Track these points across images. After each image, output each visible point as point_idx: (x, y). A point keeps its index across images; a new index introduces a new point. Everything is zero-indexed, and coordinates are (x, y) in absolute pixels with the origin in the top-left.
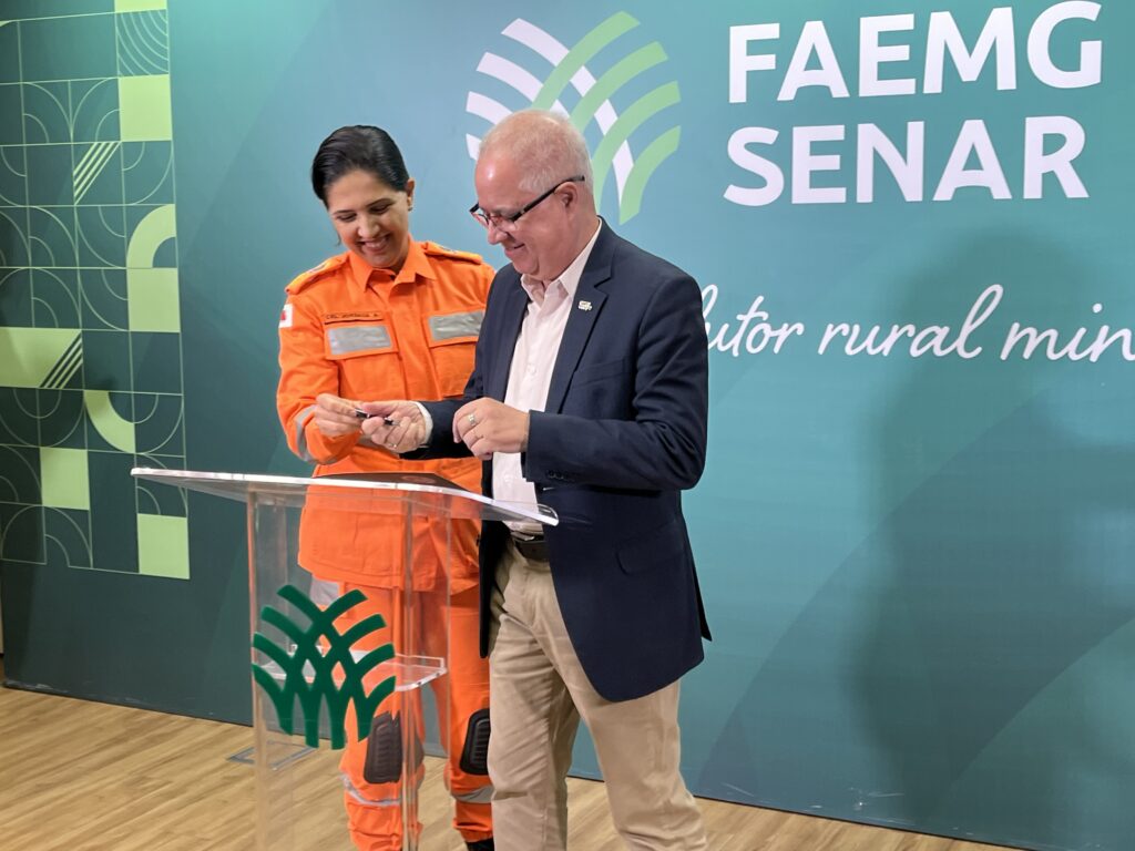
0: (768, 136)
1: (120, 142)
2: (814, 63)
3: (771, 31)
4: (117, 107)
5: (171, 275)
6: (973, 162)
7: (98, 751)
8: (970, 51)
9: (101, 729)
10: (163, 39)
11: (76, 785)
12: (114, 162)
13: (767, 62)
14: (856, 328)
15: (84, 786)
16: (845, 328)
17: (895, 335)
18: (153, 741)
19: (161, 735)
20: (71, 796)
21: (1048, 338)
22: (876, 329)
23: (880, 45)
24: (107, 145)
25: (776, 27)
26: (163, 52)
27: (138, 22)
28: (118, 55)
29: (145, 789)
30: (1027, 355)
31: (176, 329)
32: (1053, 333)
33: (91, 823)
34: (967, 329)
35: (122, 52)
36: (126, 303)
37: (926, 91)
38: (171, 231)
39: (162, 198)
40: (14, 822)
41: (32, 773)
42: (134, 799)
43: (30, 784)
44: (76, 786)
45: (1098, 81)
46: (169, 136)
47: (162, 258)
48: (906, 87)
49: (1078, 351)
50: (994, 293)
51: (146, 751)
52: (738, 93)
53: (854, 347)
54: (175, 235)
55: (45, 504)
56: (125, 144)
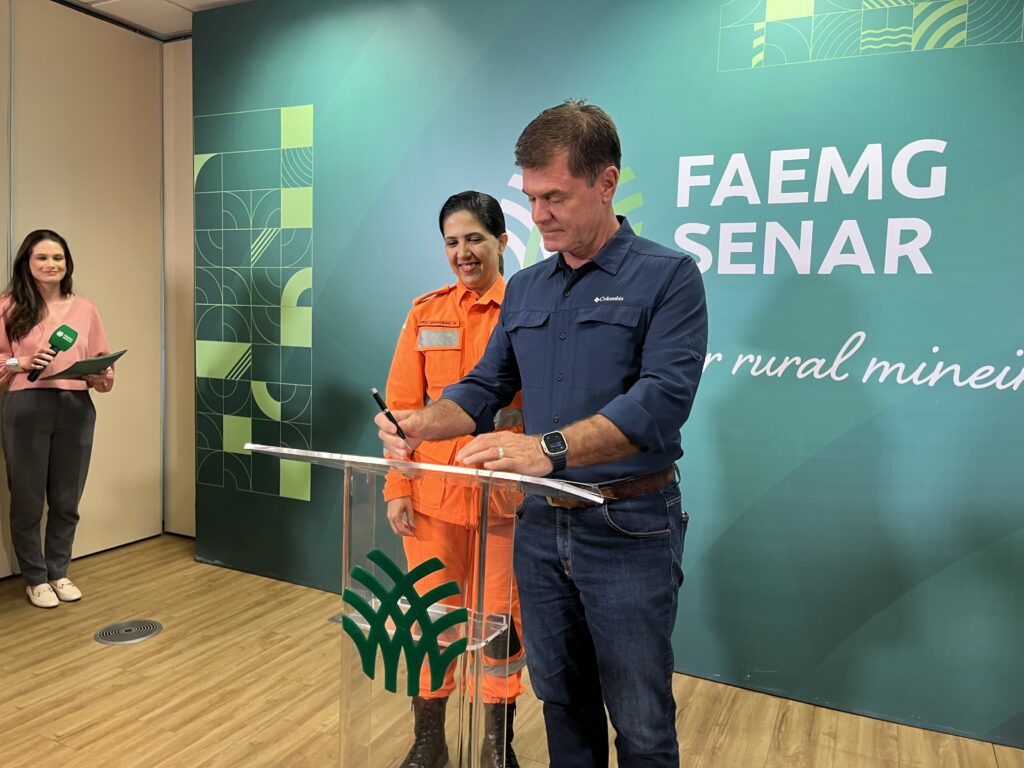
0: (703, 229)
1: (280, 229)
2: (737, 181)
3: (708, 160)
4: (280, 206)
5: (309, 310)
6: (848, 248)
7: (247, 610)
8: (849, 173)
9: (250, 594)
10: (309, 165)
11: (229, 637)
12: (276, 241)
13: (704, 180)
14: (759, 358)
15: (233, 638)
16: (751, 358)
17: (786, 363)
18: (281, 604)
19: (287, 600)
20: (225, 645)
22: (774, 359)
23: (784, 169)
24: (272, 230)
25: (711, 157)
26: (310, 173)
27: (295, 155)
28: (282, 175)
29: (272, 642)
30: (881, 380)
31: (310, 345)
34: (839, 360)
35: (285, 174)
36: (279, 328)
37: (815, 200)
39: (304, 264)
40: (180, 668)
41: (201, 626)
42: (265, 650)
43: (199, 634)
44: (227, 638)
45: (943, 194)
46: (310, 225)
47: (303, 301)
48: (802, 197)
49: (920, 379)
50: (859, 338)
51: (276, 612)
52: (683, 200)
53: (756, 371)
54: (311, 286)
55: (225, 449)
56: (283, 230)
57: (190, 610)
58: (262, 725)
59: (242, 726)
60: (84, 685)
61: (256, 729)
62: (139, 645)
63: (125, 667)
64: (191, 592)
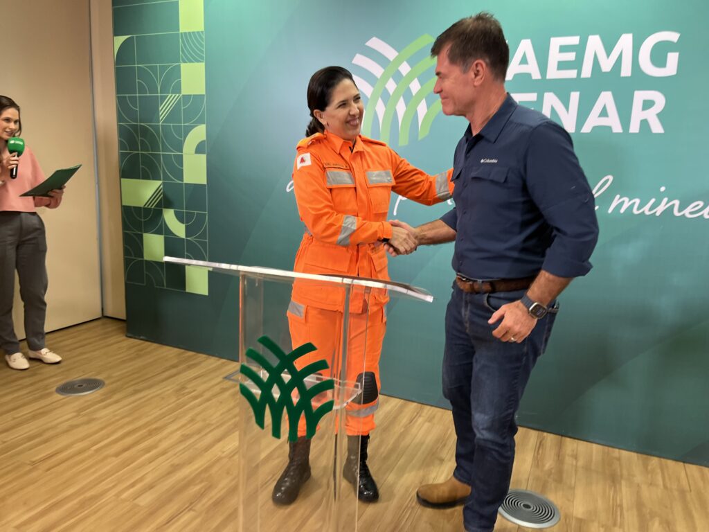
1: (181, 95)
2: (524, 61)
4: (180, 77)
5: (203, 157)
6: (604, 113)
7: (164, 372)
8: (608, 54)
9: (166, 360)
10: (202, 46)
11: (153, 390)
12: (179, 103)
18: (189, 367)
19: (193, 365)
20: (149, 397)
21: (634, 203)
23: (560, 52)
24: (175, 96)
26: (202, 52)
27: (191, 37)
28: (181, 53)
29: (183, 394)
31: (205, 182)
32: (637, 201)
33: (157, 413)
35: (183, 51)
36: (182, 170)
37: (582, 77)
38: (204, 138)
39: (200, 122)
40: (118, 412)
41: (133, 383)
42: (179, 399)
43: (131, 389)
45: (675, 73)
46: (204, 93)
47: (199, 150)
48: (572, 74)
49: (650, 210)
50: (608, 180)
51: (185, 373)
55: (146, 258)
56: (183, 96)
57: (125, 371)
58: (179, 452)
59: (164, 453)
60: (50, 425)
61: (175, 454)
62: (89, 395)
63: (79, 412)
64: (125, 358)
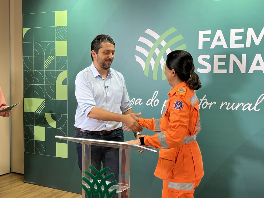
0: (208, 57)
1: (55, 56)
2: (219, 40)
4: (55, 48)
5: (66, 87)
6: (258, 64)
8: (257, 37)
9: (46, 194)
10: (66, 33)
12: (54, 60)
13: (208, 39)
14: (229, 103)
16: (226, 103)
17: (239, 105)
22: (234, 104)
23: (235, 36)
24: (52, 57)
25: (210, 31)
26: (66, 36)
27: (60, 29)
28: (56, 36)
31: (67, 99)
34: (257, 104)
36: (55, 93)
37: (246, 47)
39: (64, 69)
46: (67, 55)
47: (64, 83)
48: (242, 46)
50: (263, 96)
52: (200, 46)
53: (228, 108)
54: (67, 78)
55: (35, 139)
56: (56, 56)
